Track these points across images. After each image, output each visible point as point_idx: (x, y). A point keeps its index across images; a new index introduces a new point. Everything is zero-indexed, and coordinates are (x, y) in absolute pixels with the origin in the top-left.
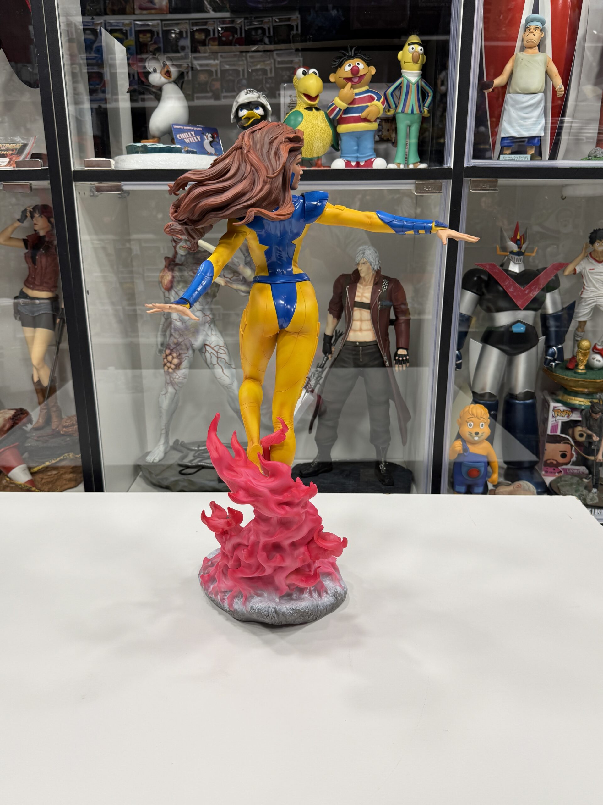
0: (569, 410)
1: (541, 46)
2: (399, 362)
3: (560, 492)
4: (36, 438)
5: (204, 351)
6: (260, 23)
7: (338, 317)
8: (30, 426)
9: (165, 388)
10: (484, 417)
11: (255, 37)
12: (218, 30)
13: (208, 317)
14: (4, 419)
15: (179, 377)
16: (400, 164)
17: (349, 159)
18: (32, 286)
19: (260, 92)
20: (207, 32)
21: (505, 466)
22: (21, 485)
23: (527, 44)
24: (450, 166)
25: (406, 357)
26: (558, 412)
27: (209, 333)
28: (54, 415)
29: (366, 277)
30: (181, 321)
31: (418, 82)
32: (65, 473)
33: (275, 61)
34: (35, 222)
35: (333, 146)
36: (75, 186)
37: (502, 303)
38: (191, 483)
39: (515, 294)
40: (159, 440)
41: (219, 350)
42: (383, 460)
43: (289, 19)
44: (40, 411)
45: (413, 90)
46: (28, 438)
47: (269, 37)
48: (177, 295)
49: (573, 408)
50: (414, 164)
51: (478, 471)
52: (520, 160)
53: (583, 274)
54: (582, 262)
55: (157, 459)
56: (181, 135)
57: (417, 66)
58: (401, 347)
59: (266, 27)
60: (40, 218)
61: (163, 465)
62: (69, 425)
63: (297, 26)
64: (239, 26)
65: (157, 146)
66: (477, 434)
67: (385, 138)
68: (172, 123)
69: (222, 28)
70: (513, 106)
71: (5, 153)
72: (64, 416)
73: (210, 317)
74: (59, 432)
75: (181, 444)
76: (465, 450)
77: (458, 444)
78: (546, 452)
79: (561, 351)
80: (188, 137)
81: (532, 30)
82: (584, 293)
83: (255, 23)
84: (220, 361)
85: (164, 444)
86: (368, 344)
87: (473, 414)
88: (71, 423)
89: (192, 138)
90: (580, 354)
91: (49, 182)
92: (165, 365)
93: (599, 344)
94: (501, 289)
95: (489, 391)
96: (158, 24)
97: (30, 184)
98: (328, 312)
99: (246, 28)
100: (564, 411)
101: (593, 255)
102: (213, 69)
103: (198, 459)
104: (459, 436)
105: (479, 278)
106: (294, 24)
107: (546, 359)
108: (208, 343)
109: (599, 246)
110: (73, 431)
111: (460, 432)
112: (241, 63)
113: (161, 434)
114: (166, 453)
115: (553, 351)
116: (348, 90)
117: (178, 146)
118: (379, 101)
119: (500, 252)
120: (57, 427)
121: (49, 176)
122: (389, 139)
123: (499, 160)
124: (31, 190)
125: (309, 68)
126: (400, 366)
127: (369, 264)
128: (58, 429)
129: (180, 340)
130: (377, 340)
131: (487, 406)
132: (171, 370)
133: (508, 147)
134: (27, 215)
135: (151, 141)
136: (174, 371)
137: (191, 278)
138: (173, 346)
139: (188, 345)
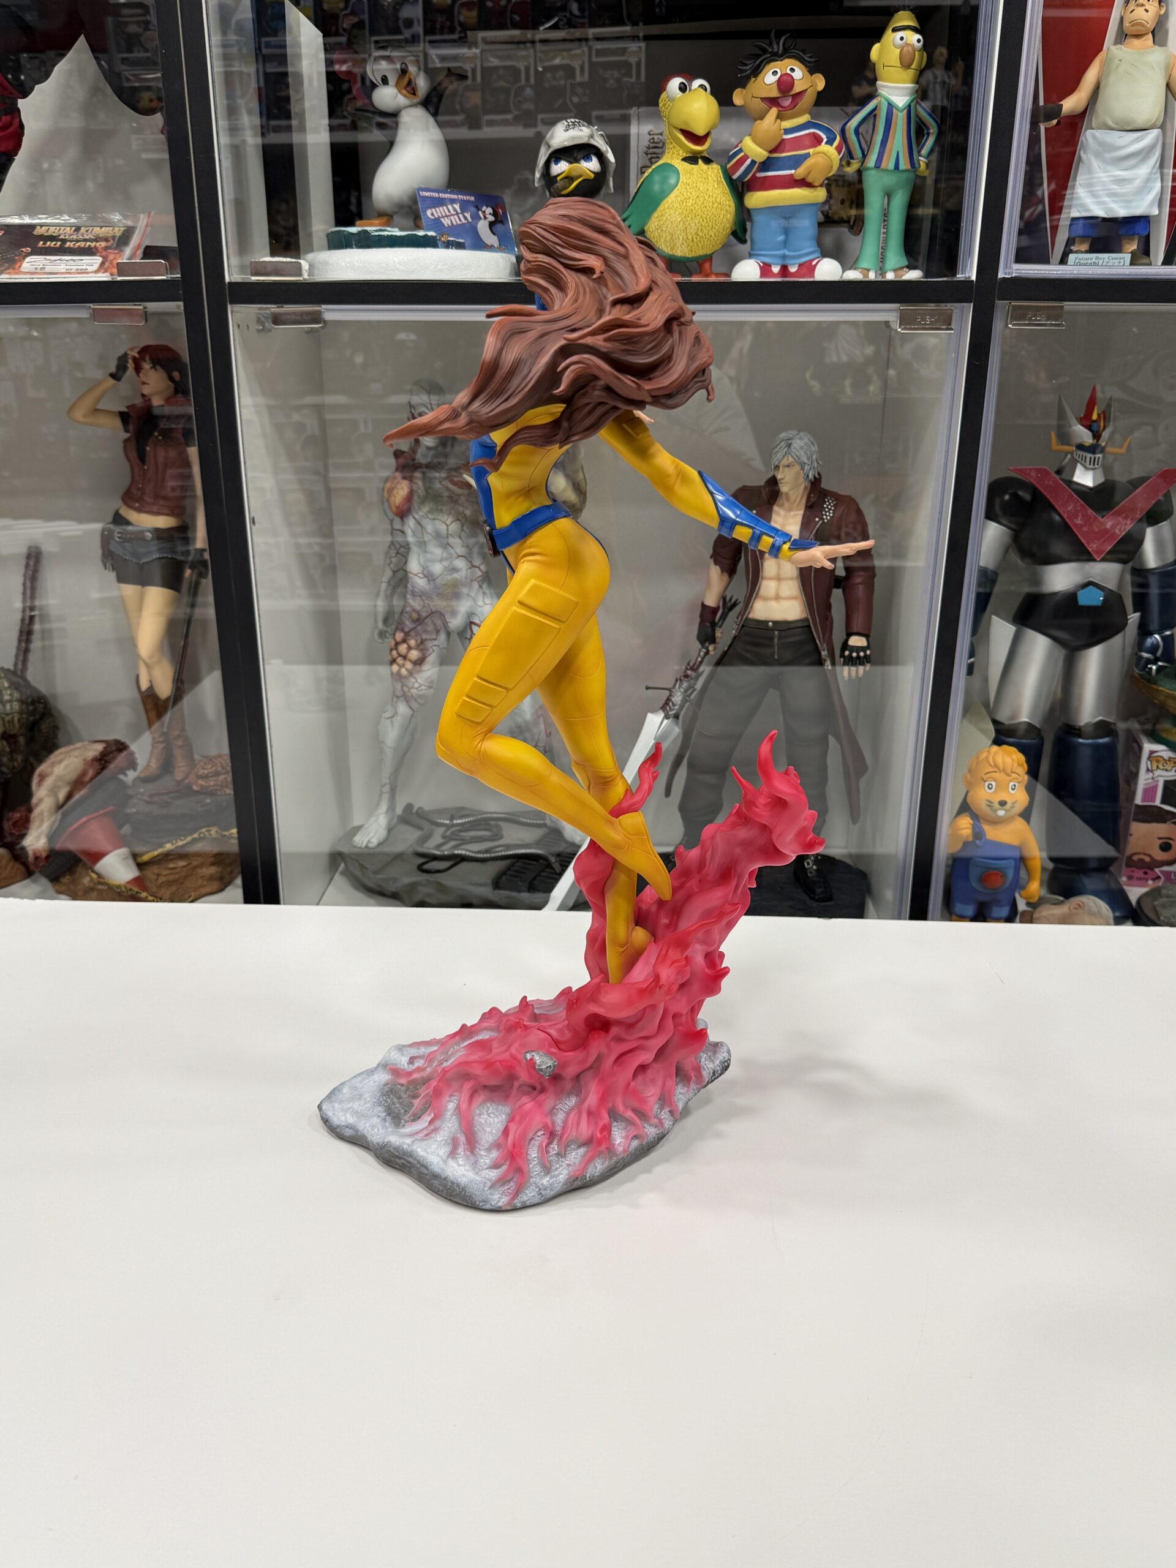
2: (850, 661)
3: (1159, 918)
4: (146, 798)
5: (469, 636)
7: (730, 570)
8: (131, 775)
9: (392, 705)
10: (1018, 771)
13: (477, 569)
14: (84, 760)
15: (421, 685)
16: (868, 270)
17: (767, 260)
18: (137, 505)
19: (593, 126)
21: (1050, 865)
22: (119, 887)
23: (1131, 28)
24: (969, 277)
25: (865, 652)
26: (1158, 761)
27: (480, 602)
28: (178, 754)
29: (791, 493)
30: (425, 576)
31: (909, 106)
32: (202, 865)
33: (590, 49)
35: (734, 233)
36: (232, 312)
37: (1058, 547)
38: (442, 888)
39: (1085, 530)
40: (378, 805)
44: (153, 745)
45: (900, 122)
46: (130, 797)
48: (419, 526)
50: (895, 270)
51: (1001, 877)
52: (1110, 264)
55: (375, 842)
56: (433, 210)
57: (911, 73)
58: (855, 630)
61: (387, 854)
62: (209, 773)
65: (389, 234)
66: (1003, 803)
67: (836, 218)
68: (416, 186)
70: (1098, 155)
71: (93, 244)
72: (197, 757)
73: (480, 570)
74: (189, 787)
75: (417, 812)
76: (978, 834)
77: (965, 824)
78: (1130, 839)
79: (1169, 641)
85: (387, 812)
86: (791, 626)
87: (996, 766)
88: (213, 769)
89: (456, 217)
91: (181, 304)
92: (393, 661)
94: (1057, 518)
95: (1027, 720)
97: (145, 308)
98: (712, 560)
100: (1170, 759)
102: (468, 67)
103: (453, 843)
104: (965, 808)
105: (1015, 496)
107: (1141, 657)
108: (477, 621)
110: (215, 785)
111: (969, 800)
112: (524, 53)
113: (381, 794)
114: (390, 830)
115: (1155, 642)
116: (770, 124)
117: (431, 233)
118: (832, 145)
119: (1055, 446)
120: (184, 779)
121: (181, 292)
122: (845, 218)
123: (1066, 263)
124: (146, 320)
125: (691, 77)
126: (853, 669)
127: (798, 467)
128: (187, 781)
129: (424, 615)
130: (809, 617)
131: (1022, 749)
132: (404, 672)
133: (1083, 238)
134: (129, 365)
135: (376, 222)
136: (411, 673)
137: (446, 494)
138: (409, 625)
139: (439, 623)
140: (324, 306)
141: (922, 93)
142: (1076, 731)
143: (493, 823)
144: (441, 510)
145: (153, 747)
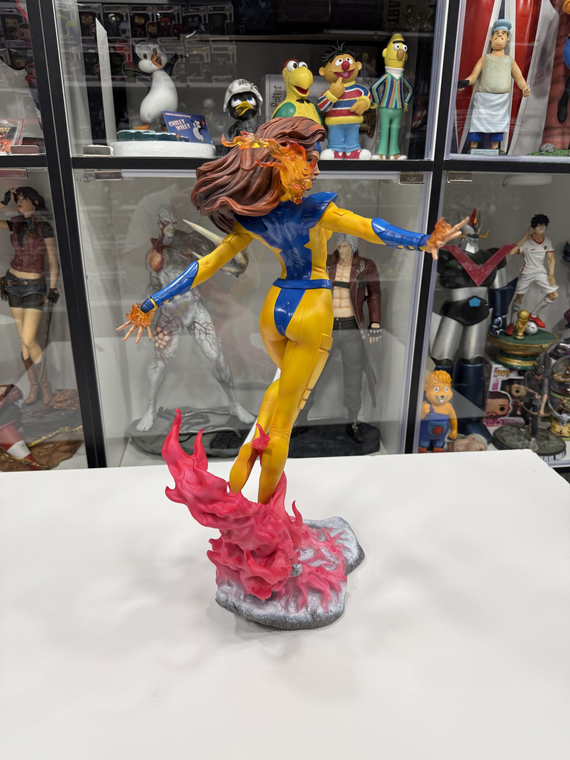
0: (508, 370)
1: (506, 49)
2: (372, 335)
3: (505, 442)
4: (31, 415)
5: (193, 328)
6: (197, 10)
8: (20, 402)
9: (154, 362)
10: (448, 382)
11: (192, 24)
12: (157, 16)
13: (196, 296)
15: (170, 352)
16: (382, 155)
17: (337, 150)
18: (19, 268)
19: (251, 83)
20: (146, 17)
22: (21, 460)
23: (496, 46)
24: (431, 160)
25: (379, 330)
26: (499, 372)
27: (198, 312)
28: (45, 391)
29: (345, 258)
31: (401, 79)
32: (61, 446)
33: (211, 47)
34: (20, 204)
36: (74, 172)
37: (461, 281)
39: (473, 273)
40: (147, 410)
41: (207, 326)
42: (355, 421)
43: (223, 9)
45: (397, 85)
46: (21, 414)
47: (205, 25)
48: (167, 276)
49: (512, 369)
50: (395, 155)
51: (442, 429)
53: (525, 253)
54: (525, 243)
55: (148, 428)
56: (172, 122)
57: (401, 64)
58: (374, 320)
59: (202, 14)
60: (24, 200)
62: (62, 400)
63: (230, 15)
64: (177, 12)
65: (151, 134)
66: (443, 397)
68: (163, 110)
69: (160, 14)
70: (482, 104)
73: (198, 296)
74: (52, 407)
75: (165, 411)
76: (432, 410)
77: (427, 406)
79: (504, 320)
80: (179, 124)
81: (500, 34)
82: (524, 270)
83: (191, 11)
84: (208, 337)
86: (347, 320)
87: (439, 380)
88: (65, 398)
89: (183, 126)
90: (520, 323)
91: (47, 168)
92: (156, 341)
93: (534, 313)
94: (460, 267)
95: (447, 358)
96: (99, 7)
99: (184, 15)
100: (504, 371)
101: (534, 237)
104: (425, 399)
105: (441, 258)
106: (228, 13)
107: (493, 328)
108: (197, 321)
109: (541, 229)
110: (66, 406)
111: (427, 395)
113: (149, 404)
115: (499, 321)
116: (339, 85)
118: (367, 96)
120: (50, 402)
121: (47, 162)
122: (366, 130)
123: (470, 153)
124: (28, 176)
125: (299, 60)
126: (374, 338)
127: (349, 247)
128: (50, 404)
129: (171, 318)
130: (355, 316)
131: (450, 371)
132: (161, 346)
133: (475, 141)
134: (11, 197)
135: (144, 127)
136: (165, 347)
137: (180, 260)
138: (164, 324)
139: (178, 322)
140: (122, 170)
141: (405, 73)
142: (468, 362)
143: (204, 414)
144: (178, 268)
145: (32, 387)
